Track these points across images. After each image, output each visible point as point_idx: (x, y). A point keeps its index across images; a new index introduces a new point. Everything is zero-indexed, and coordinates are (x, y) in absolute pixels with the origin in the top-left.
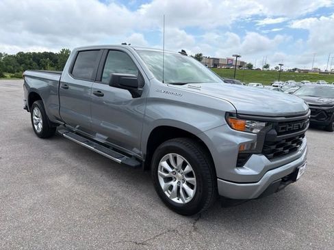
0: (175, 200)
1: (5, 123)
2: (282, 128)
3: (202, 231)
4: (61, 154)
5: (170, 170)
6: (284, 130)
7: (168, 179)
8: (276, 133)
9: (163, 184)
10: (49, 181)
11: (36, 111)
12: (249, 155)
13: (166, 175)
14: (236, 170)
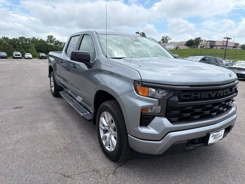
0: (107, 148)
1: (40, 86)
2: (184, 96)
3: (119, 175)
4: (59, 108)
5: (106, 124)
6: (189, 98)
7: (106, 131)
8: (178, 100)
9: (102, 134)
10: (39, 125)
11: (52, 78)
12: (153, 117)
13: (103, 128)
14: (139, 128)
